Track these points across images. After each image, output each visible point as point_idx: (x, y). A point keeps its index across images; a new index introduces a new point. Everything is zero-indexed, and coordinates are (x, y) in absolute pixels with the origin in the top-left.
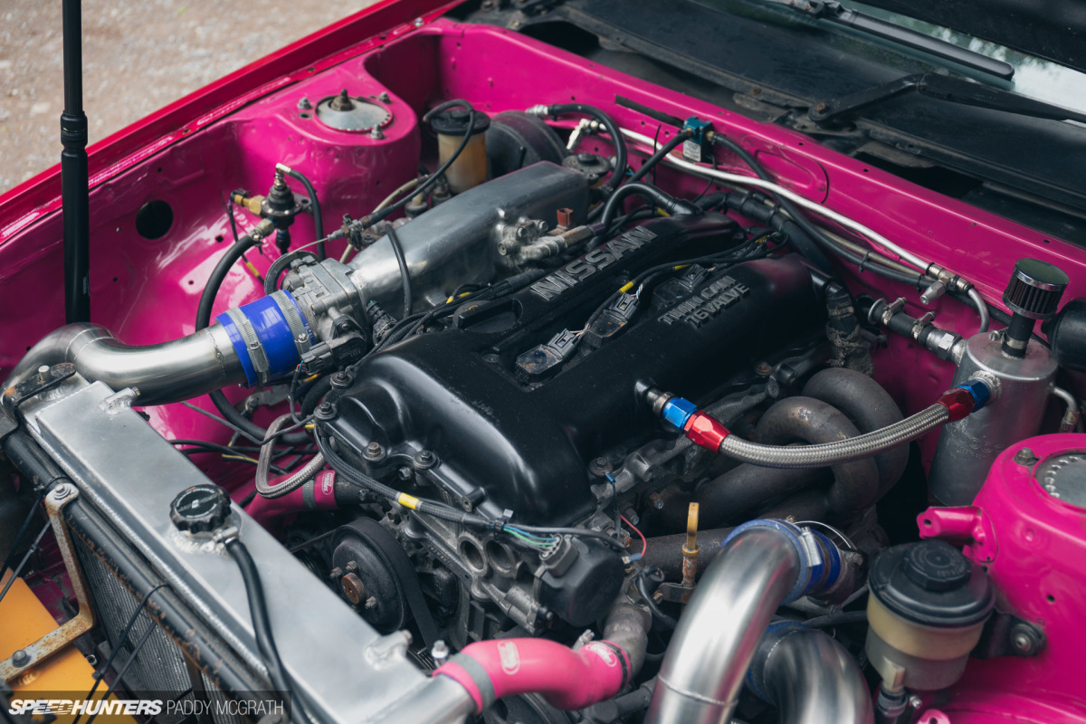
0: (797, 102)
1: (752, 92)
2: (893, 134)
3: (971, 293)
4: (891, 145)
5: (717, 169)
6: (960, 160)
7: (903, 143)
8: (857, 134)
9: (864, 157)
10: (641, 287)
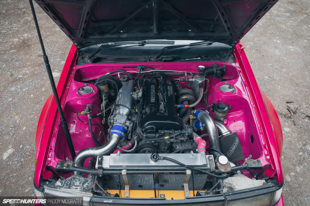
0: (150, 57)
1: (141, 58)
2: (166, 56)
3: (190, 72)
4: (167, 58)
5: (145, 71)
6: (176, 56)
7: (168, 57)
8: (161, 58)
9: (165, 61)
10: (160, 93)
